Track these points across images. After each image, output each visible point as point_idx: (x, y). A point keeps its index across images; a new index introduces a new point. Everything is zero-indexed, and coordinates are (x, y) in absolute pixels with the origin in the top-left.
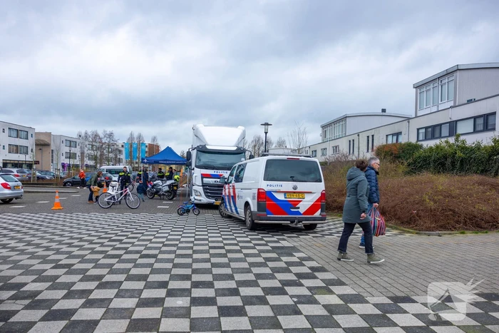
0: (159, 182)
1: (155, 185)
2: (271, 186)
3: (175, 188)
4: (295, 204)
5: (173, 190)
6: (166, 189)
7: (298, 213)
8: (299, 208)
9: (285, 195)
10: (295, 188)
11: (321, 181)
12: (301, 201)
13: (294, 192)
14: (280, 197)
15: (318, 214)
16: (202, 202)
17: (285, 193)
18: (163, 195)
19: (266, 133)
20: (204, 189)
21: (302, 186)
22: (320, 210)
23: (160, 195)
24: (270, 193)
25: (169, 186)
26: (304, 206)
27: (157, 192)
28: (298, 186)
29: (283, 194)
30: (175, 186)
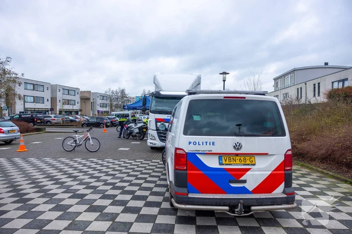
0: (132, 125)
1: (129, 127)
2: (195, 143)
3: (145, 130)
4: (238, 175)
5: (142, 132)
6: (137, 131)
7: (244, 190)
8: (245, 182)
9: (220, 159)
10: (238, 146)
11: (284, 134)
12: (248, 170)
13: (237, 155)
14: (212, 163)
15: (279, 192)
16: (156, 146)
17: (221, 155)
18: (135, 136)
19: (224, 81)
20: (158, 133)
21: (250, 144)
22: (283, 185)
23: (133, 136)
24: (193, 155)
25: (139, 128)
26: (254, 178)
27: (131, 133)
28: (243, 144)
29: (216, 158)
30: (145, 128)
